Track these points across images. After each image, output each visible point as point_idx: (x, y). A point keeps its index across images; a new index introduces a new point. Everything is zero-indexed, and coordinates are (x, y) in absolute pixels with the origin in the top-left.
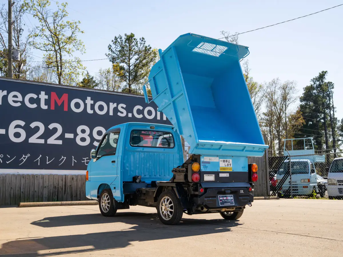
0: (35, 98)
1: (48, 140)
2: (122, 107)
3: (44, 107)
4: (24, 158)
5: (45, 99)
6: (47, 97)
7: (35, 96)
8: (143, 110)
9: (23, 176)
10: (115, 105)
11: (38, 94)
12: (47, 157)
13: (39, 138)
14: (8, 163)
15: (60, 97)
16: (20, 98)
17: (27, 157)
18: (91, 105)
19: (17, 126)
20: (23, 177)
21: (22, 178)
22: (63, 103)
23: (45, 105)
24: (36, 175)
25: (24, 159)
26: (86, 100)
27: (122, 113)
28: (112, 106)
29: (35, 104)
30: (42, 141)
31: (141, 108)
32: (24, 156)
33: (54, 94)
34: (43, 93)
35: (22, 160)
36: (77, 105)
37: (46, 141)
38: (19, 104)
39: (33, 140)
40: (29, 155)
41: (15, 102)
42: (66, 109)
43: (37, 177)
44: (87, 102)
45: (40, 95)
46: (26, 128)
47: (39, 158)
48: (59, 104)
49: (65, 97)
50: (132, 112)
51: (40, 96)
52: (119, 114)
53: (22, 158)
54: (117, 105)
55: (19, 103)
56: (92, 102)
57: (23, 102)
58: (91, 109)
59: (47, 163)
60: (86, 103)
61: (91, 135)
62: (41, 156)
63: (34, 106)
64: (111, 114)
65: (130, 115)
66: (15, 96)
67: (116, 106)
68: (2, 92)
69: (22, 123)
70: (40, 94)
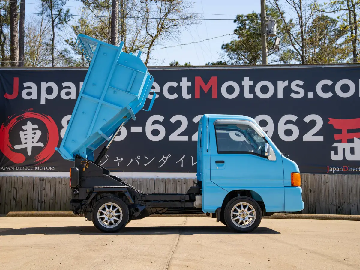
0: (175, 87)
1: (193, 137)
2: (297, 85)
3: (186, 96)
4: (165, 159)
5: (188, 87)
6: (190, 84)
7: (175, 84)
8: (333, 85)
9: (163, 180)
10: (286, 83)
11: (179, 81)
12: (193, 158)
13: (181, 134)
14: (146, 165)
15: (206, 82)
16: (158, 89)
17: (168, 158)
18: (250, 86)
19: (156, 122)
20: (163, 182)
21: (161, 183)
22: (211, 89)
23: (188, 93)
24: (178, 179)
25: (164, 161)
26: (242, 82)
27: (298, 93)
28: (281, 85)
29: (176, 94)
30: (185, 138)
31: (329, 83)
32: (164, 157)
34: (185, 79)
35: (162, 162)
36: (230, 90)
37: (190, 138)
38: (156, 96)
39: (174, 137)
40: (170, 155)
42: (215, 96)
43: (179, 181)
44: (243, 83)
45: (181, 82)
46: (166, 124)
47: (183, 159)
48: (206, 90)
49: (214, 80)
50: (314, 91)
52: (293, 95)
53: (162, 159)
54: (290, 84)
55: (157, 94)
56: (251, 83)
57: (161, 93)
58: (250, 93)
59: (193, 164)
60: (242, 85)
62: (184, 156)
63: (175, 96)
64: (280, 95)
65: (311, 95)
66: (153, 87)
67: (287, 85)
69: (161, 118)
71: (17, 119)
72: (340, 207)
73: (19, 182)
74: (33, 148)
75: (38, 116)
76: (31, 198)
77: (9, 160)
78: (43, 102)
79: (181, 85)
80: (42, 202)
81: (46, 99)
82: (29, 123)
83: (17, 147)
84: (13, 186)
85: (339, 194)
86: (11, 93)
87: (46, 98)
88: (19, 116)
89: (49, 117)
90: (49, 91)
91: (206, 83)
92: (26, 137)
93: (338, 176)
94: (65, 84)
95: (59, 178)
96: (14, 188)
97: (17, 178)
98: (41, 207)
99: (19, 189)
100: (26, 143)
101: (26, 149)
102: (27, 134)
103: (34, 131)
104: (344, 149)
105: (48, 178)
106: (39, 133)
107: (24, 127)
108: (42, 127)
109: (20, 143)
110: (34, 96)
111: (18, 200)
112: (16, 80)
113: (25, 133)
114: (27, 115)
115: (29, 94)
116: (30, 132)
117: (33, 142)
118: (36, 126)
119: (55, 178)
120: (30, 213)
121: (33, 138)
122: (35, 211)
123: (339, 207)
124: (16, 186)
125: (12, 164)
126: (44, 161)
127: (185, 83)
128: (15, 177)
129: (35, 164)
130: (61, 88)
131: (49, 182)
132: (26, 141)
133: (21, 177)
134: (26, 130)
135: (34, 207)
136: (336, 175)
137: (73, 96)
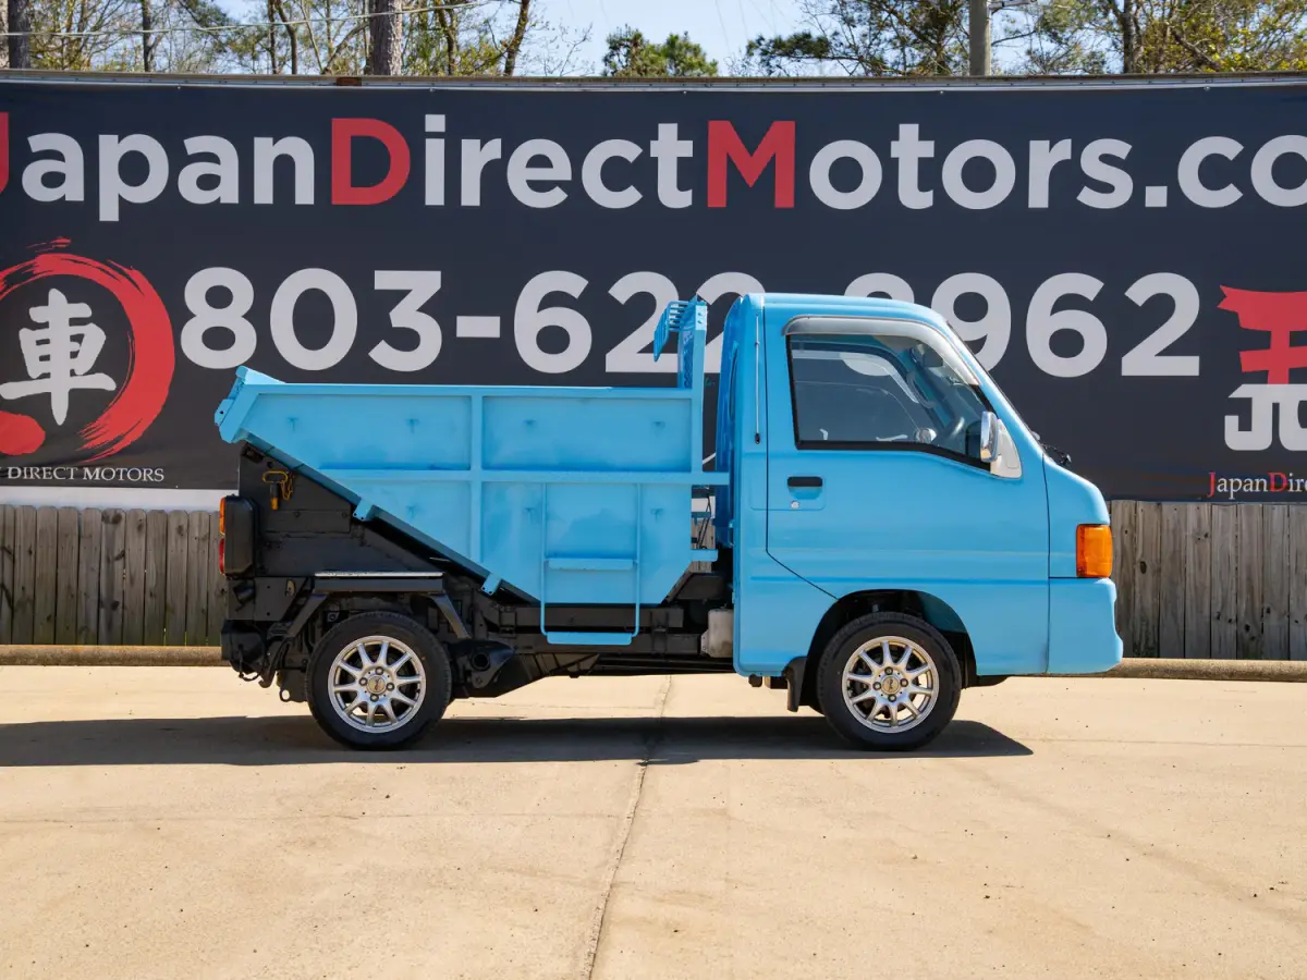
0: (631, 160)
2: (1107, 159)
3: (673, 196)
5: (681, 161)
6: (686, 149)
7: (629, 151)
8: (1246, 159)
10: (1064, 149)
11: (645, 137)
15: (751, 142)
16: (561, 169)
18: (922, 162)
19: (553, 300)
22: (770, 170)
23: (682, 186)
26: (893, 144)
27: (1106, 188)
28: (1045, 156)
29: (632, 189)
30: (668, 363)
31: (1229, 148)
33: (721, 132)
34: (668, 131)
36: (846, 175)
38: (556, 197)
39: (627, 357)
41: (538, 186)
42: (784, 198)
44: (896, 149)
45: (653, 143)
46: (595, 305)
48: (751, 172)
49: (781, 136)
50: (1172, 181)
51: (656, 149)
52: (1088, 197)
54: (1077, 151)
55: (557, 189)
56: (928, 149)
57: (574, 186)
58: (923, 187)
60: (893, 155)
63: (630, 197)
64: (1039, 197)
65: (1156, 197)
66: (540, 161)
67: (1068, 156)
68: (482, 146)
69: (574, 284)
70: (657, 139)
71: (9, 279)
72: (1252, 629)
73: (20, 524)
74: (75, 395)
75: (91, 270)
76: (69, 587)
78: (109, 212)
79: (653, 154)
80: (115, 605)
81: (121, 200)
82: (55, 295)
83: (10, 391)
85: (1249, 579)
87: (120, 196)
88: (14, 269)
89: (136, 275)
90: (133, 168)
91: (751, 147)
92: (44, 350)
93: (1249, 512)
94: (194, 145)
95: (177, 513)
96: (4, 549)
97: (13, 512)
98: (110, 625)
99: (21, 556)
100: (46, 376)
101: (46, 398)
102: (46, 342)
103: (77, 330)
104: (1276, 407)
105: (135, 512)
106: (95, 338)
107: (36, 314)
109: (22, 375)
110: (73, 190)
111: (18, 595)
113: (41, 334)
114: (45, 264)
115: (53, 180)
116: (60, 333)
117: (73, 373)
118: (84, 310)
119: (162, 512)
120: (67, 649)
121: (74, 355)
122: (86, 644)
123: (1247, 628)
124: (9, 543)
126: (117, 447)
127: (670, 146)
128: (4, 508)
129: (82, 460)
130: (178, 160)
131: (140, 528)
132: (44, 367)
133: (28, 508)
134: (46, 325)
135: (81, 623)
136: (1243, 506)
137: (228, 193)
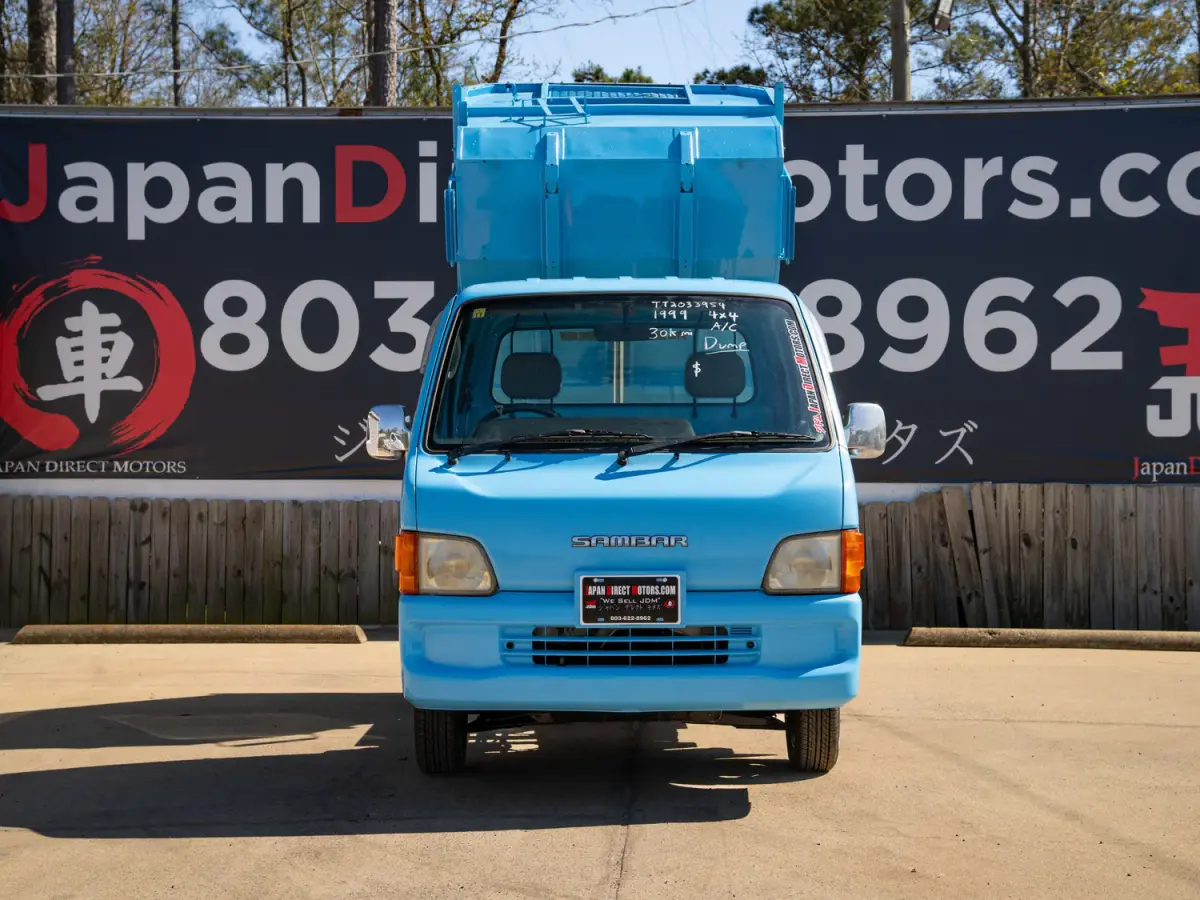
2: (1035, 174)
8: (1163, 171)
10: (995, 166)
18: (867, 179)
26: (841, 162)
27: (1034, 200)
28: (978, 173)
31: (1147, 163)
44: (843, 168)
50: (1093, 193)
52: (1018, 209)
54: (1008, 167)
56: (872, 167)
58: (868, 201)
60: (841, 173)
61: (867, 322)
64: (973, 209)
65: (1081, 208)
67: (1000, 172)
71: (47, 294)
72: (1176, 599)
73: (57, 512)
74: (107, 397)
75: (120, 283)
76: (100, 570)
77: (19, 437)
78: (136, 232)
80: (142, 585)
81: (148, 222)
82: (88, 307)
83: (48, 393)
84: (36, 530)
85: (1173, 554)
86: (21, 200)
88: (50, 284)
89: (158, 286)
92: (78, 356)
93: (1171, 493)
94: (212, 171)
95: (198, 501)
96: (42, 535)
97: (51, 502)
98: (137, 602)
99: (57, 540)
100: (80, 379)
101: (80, 398)
102: (80, 348)
103: (108, 337)
104: (1194, 397)
105: (160, 501)
106: (124, 344)
107: (71, 323)
108: (135, 322)
109: (58, 378)
111: (55, 577)
112: (37, 154)
113: (75, 342)
114: (80, 279)
116: (92, 340)
117: (104, 376)
118: (114, 320)
119: (184, 500)
120: (98, 628)
121: (105, 360)
122: (116, 623)
123: (1171, 599)
124: (47, 530)
125: (34, 452)
126: (145, 442)
128: (42, 497)
129: (112, 454)
131: (164, 515)
132: (78, 371)
133: (66, 501)
134: (79, 334)
135: (112, 602)
136: (1165, 488)
137: (243, 213)
